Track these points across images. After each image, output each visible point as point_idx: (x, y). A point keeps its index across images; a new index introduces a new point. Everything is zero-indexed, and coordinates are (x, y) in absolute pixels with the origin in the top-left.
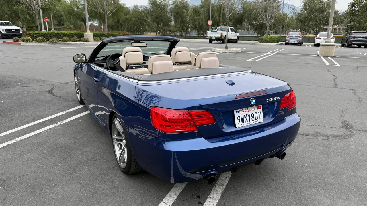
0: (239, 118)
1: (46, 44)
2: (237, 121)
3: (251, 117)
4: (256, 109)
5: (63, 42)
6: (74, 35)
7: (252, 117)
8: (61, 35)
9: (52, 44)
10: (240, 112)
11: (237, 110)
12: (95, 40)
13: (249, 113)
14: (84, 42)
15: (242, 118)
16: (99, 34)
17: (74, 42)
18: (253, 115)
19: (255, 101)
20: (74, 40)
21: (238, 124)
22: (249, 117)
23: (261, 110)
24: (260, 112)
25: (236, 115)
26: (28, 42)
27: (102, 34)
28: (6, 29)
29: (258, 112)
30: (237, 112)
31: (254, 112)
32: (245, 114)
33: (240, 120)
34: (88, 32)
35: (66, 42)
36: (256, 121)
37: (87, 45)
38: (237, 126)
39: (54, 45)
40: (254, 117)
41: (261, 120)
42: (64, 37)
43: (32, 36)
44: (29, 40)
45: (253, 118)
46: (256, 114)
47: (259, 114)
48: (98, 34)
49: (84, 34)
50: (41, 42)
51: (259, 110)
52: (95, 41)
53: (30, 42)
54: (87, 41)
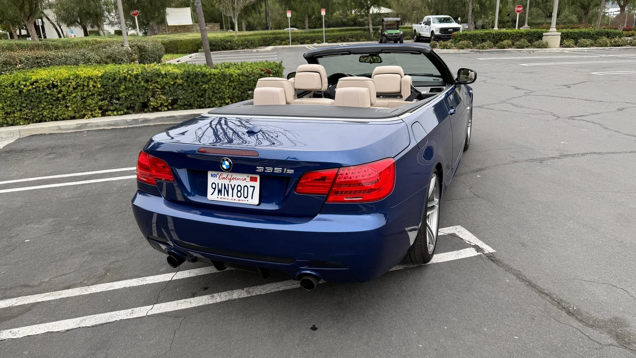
0: (214, 185)
1: (466, 52)
2: (210, 190)
3: (235, 191)
4: (248, 179)
5: (499, 49)
6: (525, 35)
7: (238, 191)
8: (501, 36)
9: (477, 52)
10: (218, 176)
11: (213, 173)
12: (562, 45)
13: (233, 183)
14: (538, 48)
15: (220, 187)
16: (577, 33)
17: (519, 48)
18: (239, 188)
19: (230, 163)
20: (520, 45)
21: (212, 194)
22: (233, 189)
23: (257, 184)
24: (254, 187)
25: (211, 180)
26: (444, 49)
27: (585, 33)
28: (440, 29)
29: (251, 186)
30: (212, 175)
31: (243, 184)
32: (226, 182)
33: (215, 189)
34: (553, 29)
35: (504, 48)
36: (245, 199)
37: (540, 54)
38: (210, 197)
39: (480, 53)
40: (242, 191)
41: (253, 200)
42: (505, 39)
43: (456, 40)
44: (447, 45)
45: (239, 193)
46: (246, 188)
47: (251, 189)
48: (575, 33)
49: (544, 34)
50: (463, 48)
51: (253, 183)
52: (563, 47)
53: (447, 48)
54: (545, 46)
